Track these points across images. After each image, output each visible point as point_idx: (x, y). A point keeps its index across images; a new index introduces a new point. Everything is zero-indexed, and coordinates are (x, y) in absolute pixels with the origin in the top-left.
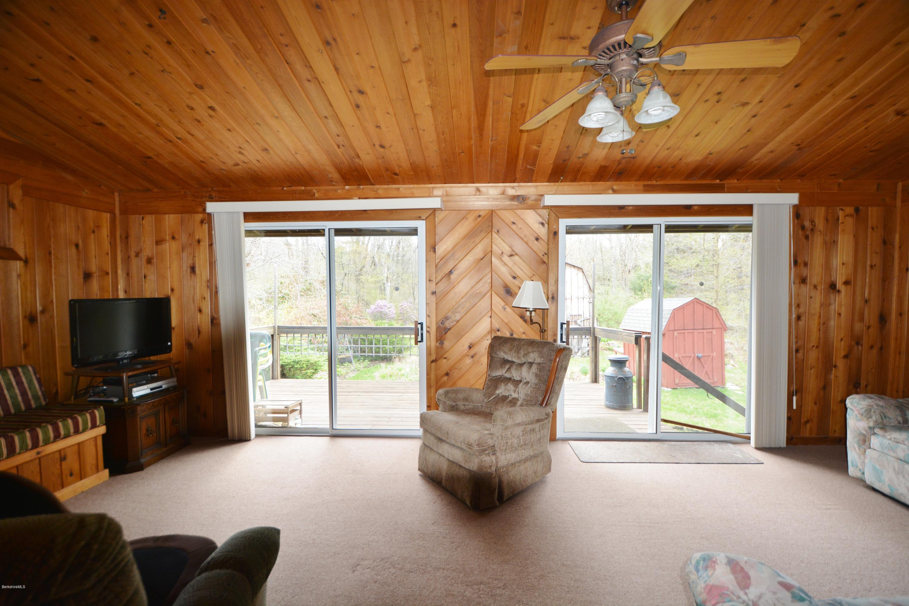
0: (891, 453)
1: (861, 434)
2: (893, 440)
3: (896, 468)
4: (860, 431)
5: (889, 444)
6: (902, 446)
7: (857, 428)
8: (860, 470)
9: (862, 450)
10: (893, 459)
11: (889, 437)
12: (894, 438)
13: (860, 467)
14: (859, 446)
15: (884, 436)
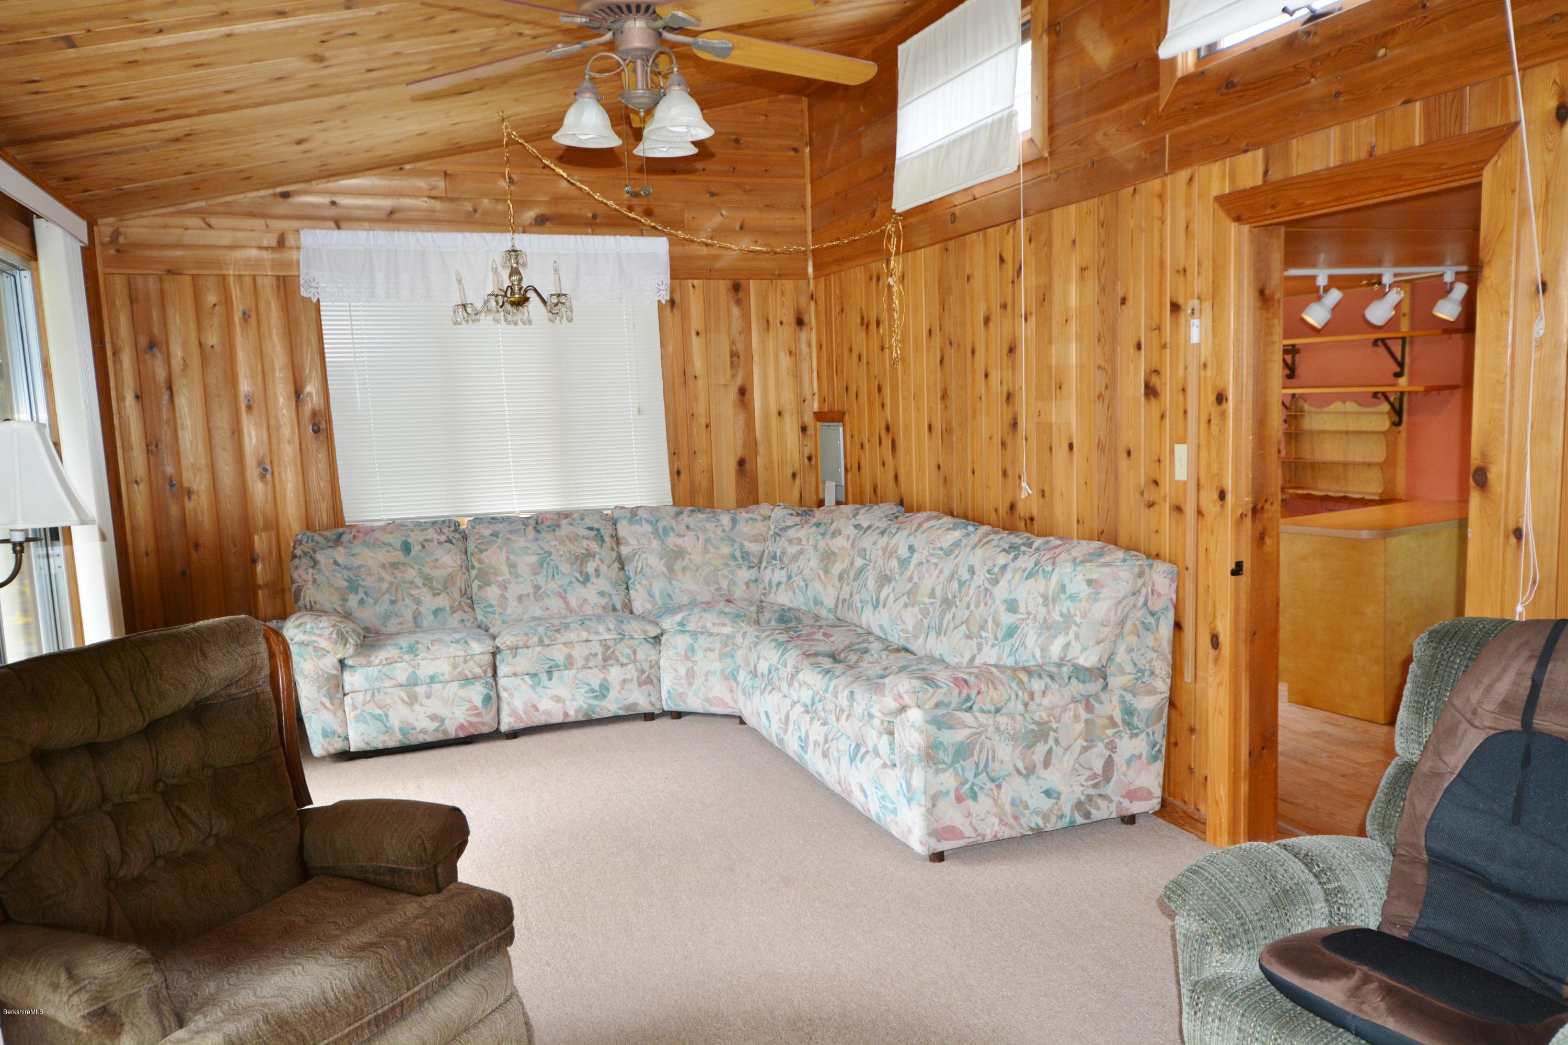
0: (388, 683)
1: (331, 677)
2: (384, 662)
3: (406, 699)
4: (328, 673)
5: (380, 671)
6: (399, 665)
7: (322, 670)
8: (339, 737)
9: (337, 701)
10: (393, 690)
11: (377, 662)
12: (386, 659)
13: (339, 730)
14: (331, 699)
15: (369, 664)
